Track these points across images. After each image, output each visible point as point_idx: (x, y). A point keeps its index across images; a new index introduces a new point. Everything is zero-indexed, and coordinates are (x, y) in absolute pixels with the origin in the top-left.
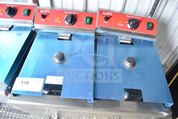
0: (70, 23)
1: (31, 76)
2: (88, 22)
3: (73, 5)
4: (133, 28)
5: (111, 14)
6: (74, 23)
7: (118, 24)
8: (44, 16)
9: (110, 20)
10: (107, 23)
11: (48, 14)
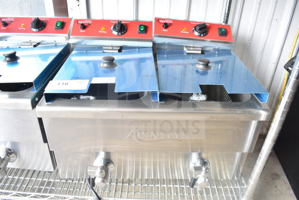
0: (118, 32)
1: (71, 78)
2: (142, 29)
4: (201, 34)
5: (171, 22)
6: (125, 33)
7: (182, 32)
9: (170, 28)
10: (166, 30)
11: (89, 24)
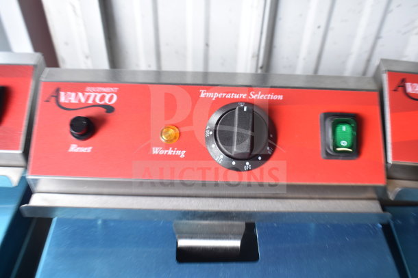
0: (241, 159)
2: (345, 144)
3: (207, 45)
8: (86, 127)
11: (109, 109)
